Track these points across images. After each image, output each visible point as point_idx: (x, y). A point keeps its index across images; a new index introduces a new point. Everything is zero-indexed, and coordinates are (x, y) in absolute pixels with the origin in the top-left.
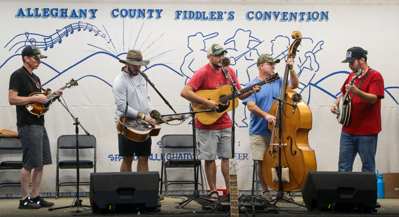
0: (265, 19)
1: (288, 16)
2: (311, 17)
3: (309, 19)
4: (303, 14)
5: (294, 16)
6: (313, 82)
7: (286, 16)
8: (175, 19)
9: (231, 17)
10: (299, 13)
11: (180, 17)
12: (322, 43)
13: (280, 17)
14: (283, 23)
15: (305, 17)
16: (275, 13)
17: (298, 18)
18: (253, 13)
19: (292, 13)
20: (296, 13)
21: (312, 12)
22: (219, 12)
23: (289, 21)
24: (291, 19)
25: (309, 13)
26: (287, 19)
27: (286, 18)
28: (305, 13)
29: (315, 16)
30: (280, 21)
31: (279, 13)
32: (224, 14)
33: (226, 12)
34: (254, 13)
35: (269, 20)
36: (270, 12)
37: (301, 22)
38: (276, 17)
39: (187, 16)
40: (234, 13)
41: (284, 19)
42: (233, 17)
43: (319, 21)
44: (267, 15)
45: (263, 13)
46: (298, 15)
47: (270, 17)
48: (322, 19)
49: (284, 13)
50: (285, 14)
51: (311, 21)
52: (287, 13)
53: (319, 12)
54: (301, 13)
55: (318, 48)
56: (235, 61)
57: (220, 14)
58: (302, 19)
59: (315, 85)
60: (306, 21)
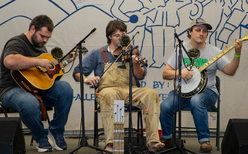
56: (165, 3)
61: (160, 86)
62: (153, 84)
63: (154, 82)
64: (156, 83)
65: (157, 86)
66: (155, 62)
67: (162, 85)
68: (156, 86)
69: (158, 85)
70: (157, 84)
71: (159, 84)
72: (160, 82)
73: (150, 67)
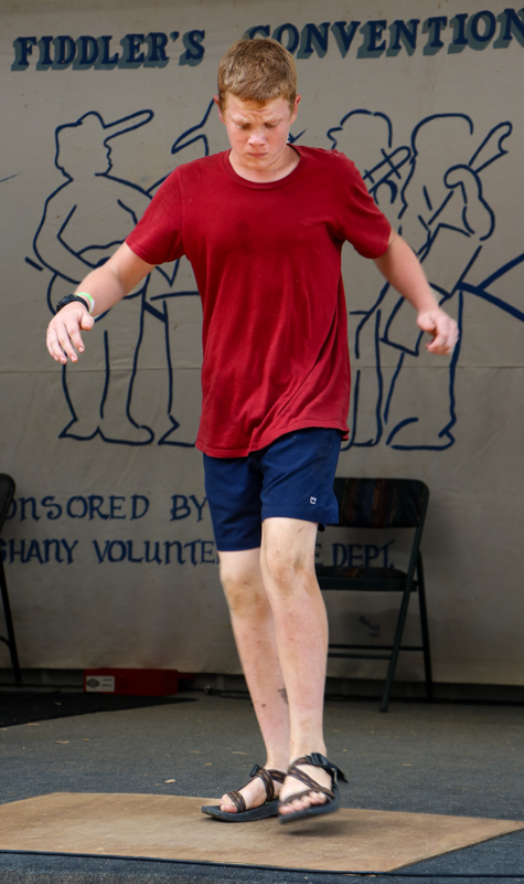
0: (308, 51)
1: (386, 35)
2: (467, 34)
3: (460, 41)
4: (437, 23)
5: (405, 33)
6: (474, 279)
7: (380, 35)
8: (14, 68)
9: (195, 51)
10: (423, 19)
11: (29, 58)
12: (505, 129)
13: (359, 40)
14: (370, 62)
15: (447, 35)
16: (341, 25)
17: (423, 39)
18: (266, 30)
19: (399, 24)
20: (415, 22)
21: (471, 13)
22: (154, 36)
23: (388, 55)
24: (396, 47)
25: (461, 18)
26: (383, 47)
27: (378, 44)
28: (444, 19)
29: (482, 28)
30: (361, 55)
31: (355, 24)
32: (170, 41)
33: (176, 35)
34: (272, 30)
35: (321, 56)
36: (326, 25)
37: (433, 53)
38: (346, 41)
39: (52, 56)
40: (202, 34)
41: (371, 49)
42: (201, 50)
43: (496, 46)
44: (313, 38)
45: (300, 28)
46: (420, 27)
47: (324, 46)
48: (507, 37)
49: (372, 24)
50: (374, 28)
51: (467, 48)
52: (383, 23)
53: (497, 11)
54: (431, 21)
55: (491, 149)
57: (159, 40)
58: (436, 44)
59: (479, 291)
60: (451, 50)
61: (194, 511)
62: (171, 506)
63: (175, 498)
64: (180, 502)
65: (184, 511)
66: (176, 425)
67: (200, 508)
68: (180, 513)
69: (189, 509)
70: (185, 506)
71: (190, 503)
72: (193, 498)
73: (162, 442)
